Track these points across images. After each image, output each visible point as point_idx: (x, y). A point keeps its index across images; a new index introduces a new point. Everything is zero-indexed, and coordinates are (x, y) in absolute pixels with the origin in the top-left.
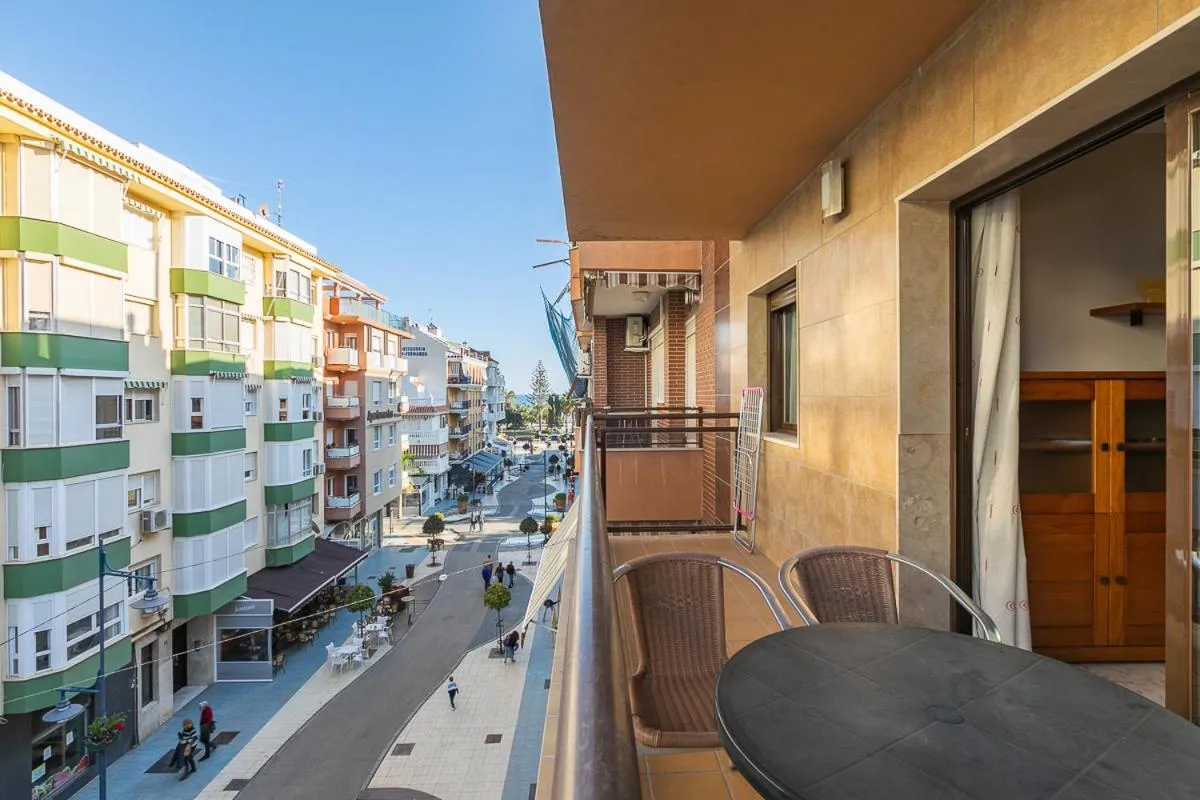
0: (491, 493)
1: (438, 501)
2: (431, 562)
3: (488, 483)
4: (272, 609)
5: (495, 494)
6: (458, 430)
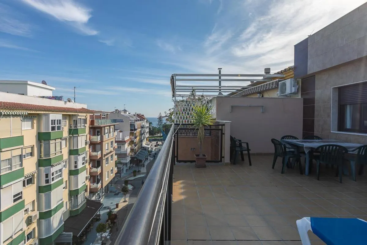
0: (144, 166)
1: (127, 170)
2: (124, 200)
3: (143, 162)
4: (72, 236)
5: (145, 166)
6: (133, 145)
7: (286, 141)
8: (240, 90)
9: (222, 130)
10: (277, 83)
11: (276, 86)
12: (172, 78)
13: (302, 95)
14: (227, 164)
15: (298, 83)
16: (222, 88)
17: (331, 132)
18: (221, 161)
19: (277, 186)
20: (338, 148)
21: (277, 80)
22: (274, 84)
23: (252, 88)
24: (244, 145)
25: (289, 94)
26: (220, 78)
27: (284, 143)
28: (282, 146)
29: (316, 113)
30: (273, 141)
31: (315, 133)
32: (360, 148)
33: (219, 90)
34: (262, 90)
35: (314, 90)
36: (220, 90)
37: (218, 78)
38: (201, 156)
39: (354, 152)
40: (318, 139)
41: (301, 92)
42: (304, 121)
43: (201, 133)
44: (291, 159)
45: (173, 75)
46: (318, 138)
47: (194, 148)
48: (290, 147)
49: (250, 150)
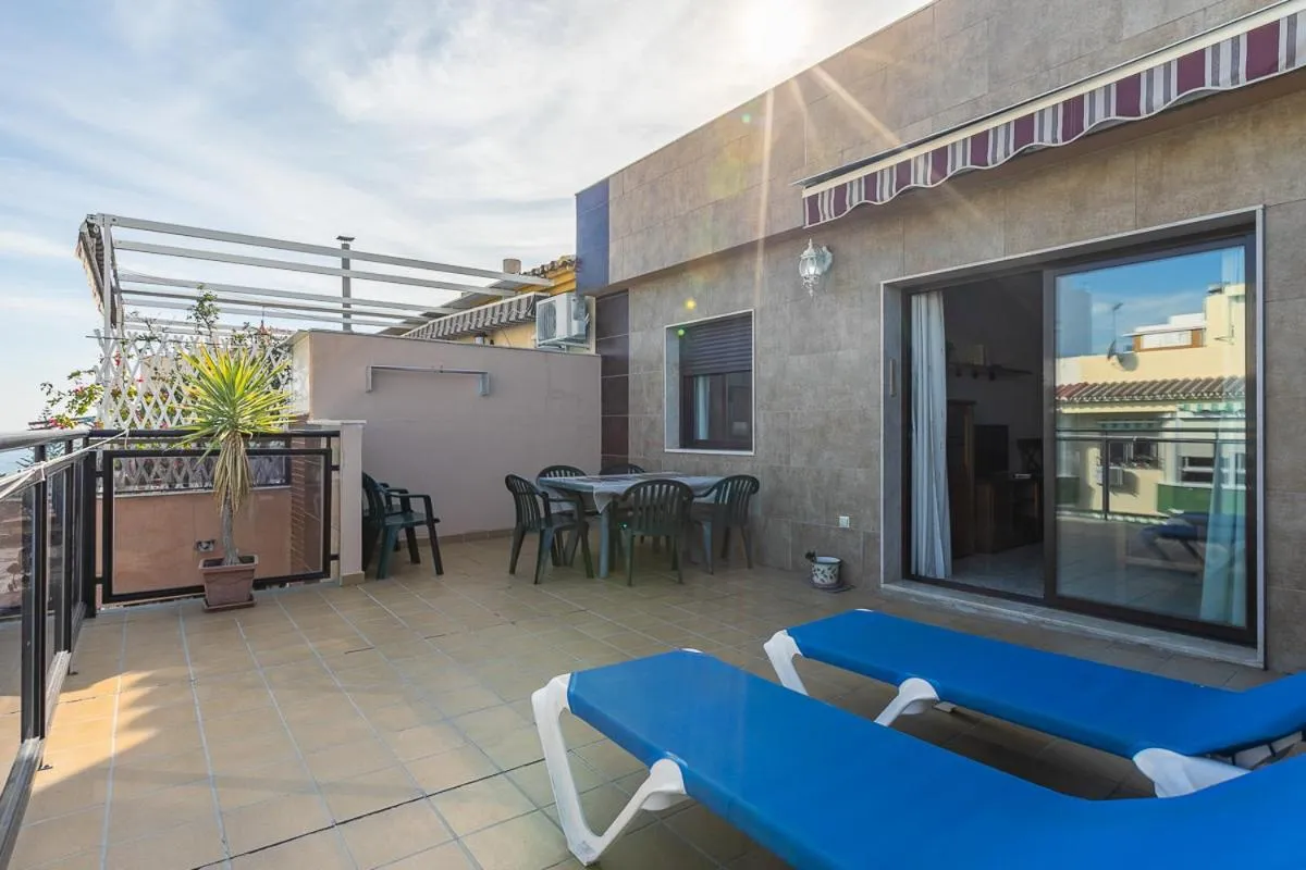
7: (554, 482)
8: (419, 323)
9: (327, 453)
10: (532, 307)
11: (529, 314)
12: (86, 230)
13: (598, 344)
14: (350, 582)
15: (587, 311)
16: (354, 307)
17: (666, 450)
18: (326, 572)
19: (513, 623)
20: (672, 487)
21: (532, 294)
22: (524, 306)
23: (456, 315)
24: (418, 506)
25: (566, 340)
26: (346, 264)
27: (541, 490)
28: (537, 496)
29: (632, 400)
30: (511, 482)
31: (630, 457)
32: (718, 486)
33: (340, 316)
34: (487, 324)
35: (627, 331)
36: (347, 315)
37: (336, 263)
38: (232, 563)
39: (708, 497)
40: (637, 472)
41: (597, 337)
42: (605, 422)
43: (230, 466)
44: (565, 535)
45: (92, 217)
46: (637, 469)
47: (213, 542)
48: (560, 497)
49: (437, 521)
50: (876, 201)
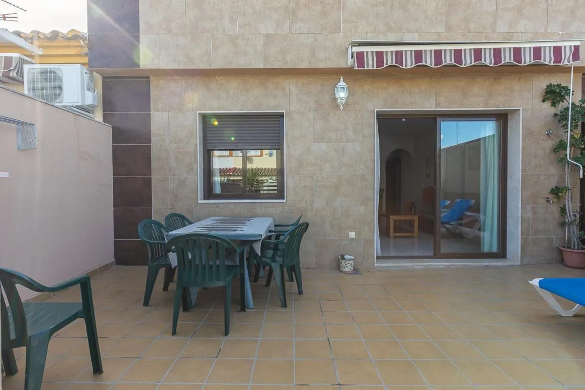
17: (199, 202)
29: (155, 163)
31: (154, 208)
41: (105, 110)
50: (402, 66)
